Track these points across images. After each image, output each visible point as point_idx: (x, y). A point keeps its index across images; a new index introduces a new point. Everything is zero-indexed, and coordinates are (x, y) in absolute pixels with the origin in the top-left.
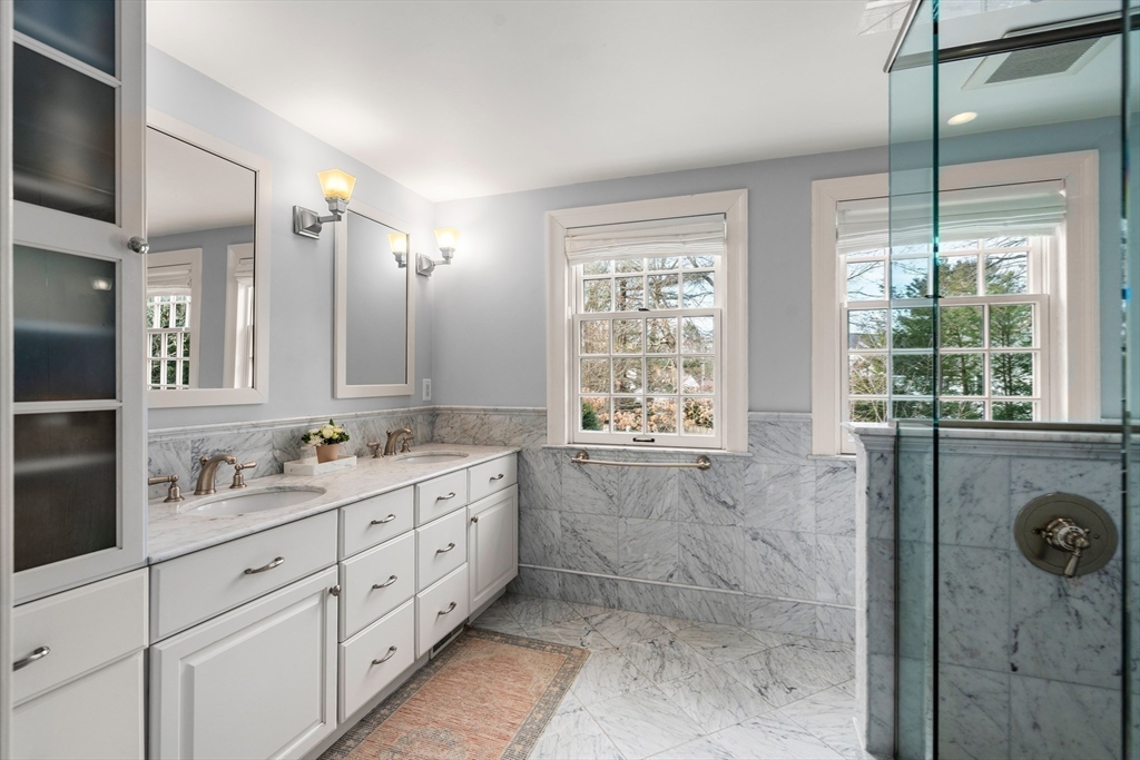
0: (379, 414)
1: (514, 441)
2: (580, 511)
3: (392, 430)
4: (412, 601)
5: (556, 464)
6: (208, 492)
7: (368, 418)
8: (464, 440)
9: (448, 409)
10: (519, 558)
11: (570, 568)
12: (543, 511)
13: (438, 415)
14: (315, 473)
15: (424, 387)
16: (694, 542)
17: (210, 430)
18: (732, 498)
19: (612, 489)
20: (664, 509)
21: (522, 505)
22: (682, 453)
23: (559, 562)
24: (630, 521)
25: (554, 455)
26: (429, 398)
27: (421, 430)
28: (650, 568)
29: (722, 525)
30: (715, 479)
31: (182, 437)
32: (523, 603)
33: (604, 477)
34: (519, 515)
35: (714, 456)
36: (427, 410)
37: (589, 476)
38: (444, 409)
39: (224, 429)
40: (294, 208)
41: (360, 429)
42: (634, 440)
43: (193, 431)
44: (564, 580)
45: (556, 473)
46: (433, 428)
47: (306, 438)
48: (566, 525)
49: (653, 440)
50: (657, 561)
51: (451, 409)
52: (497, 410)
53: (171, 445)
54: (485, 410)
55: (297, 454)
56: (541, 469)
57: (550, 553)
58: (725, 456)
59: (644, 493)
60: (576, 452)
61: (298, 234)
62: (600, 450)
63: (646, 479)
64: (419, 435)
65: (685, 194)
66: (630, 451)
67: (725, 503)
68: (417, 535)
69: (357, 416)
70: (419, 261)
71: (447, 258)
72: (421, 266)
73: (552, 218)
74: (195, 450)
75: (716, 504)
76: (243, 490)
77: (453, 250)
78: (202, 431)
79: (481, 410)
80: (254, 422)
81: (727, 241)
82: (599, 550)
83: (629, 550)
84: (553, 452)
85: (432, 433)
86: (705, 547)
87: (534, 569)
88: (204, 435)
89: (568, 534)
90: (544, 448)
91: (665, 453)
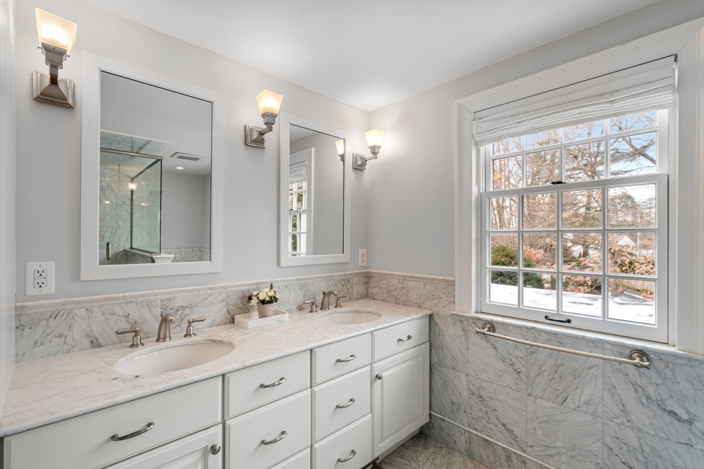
0: (318, 277)
1: (427, 304)
2: (486, 379)
3: (327, 291)
4: (308, 450)
5: (463, 330)
6: (164, 340)
7: (308, 281)
8: (388, 299)
9: (377, 273)
10: (430, 406)
11: (476, 430)
12: (451, 371)
13: (371, 277)
14: (250, 327)
15: (360, 255)
16: (624, 447)
17: (175, 292)
18: (687, 412)
19: (519, 366)
20: (583, 399)
21: (433, 361)
22: (608, 342)
23: (465, 420)
24: (539, 402)
25: (461, 322)
26: (365, 264)
27: (357, 288)
28: (564, 458)
29: (668, 439)
30: (658, 380)
31: (153, 298)
32: (432, 450)
33: (511, 351)
34: (431, 369)
35: (656, 352)
36: (362, 273)
37: (495, 348)
38: (375, 273)
39: (187, 291)
40: (245, 126)
41: (301, 289)
42: (546, 317)
43: (161, 294)
44: (470, 438)
45: (463, 339)
46: (368, 287)
47: (250, 298)
48: (472, 388)
49: (569, 321)
50: (573, 453)
51: (380, 274)
52: (413, 277)
53: (144, 303)
54: (404, 276)
55: (247, 308)
56: (449, 332)
57: (458, 410)
58: (674, 355)
59: (557, 376)
60: (482, 323)
61: (247, 145)
62: (507, 324)
63: (559, 362)
64: (355, 292)
65: (614, 46)
66: (540, 330)
67: (672, 413)
68: (312, 394)
69: (298, 280)
70: (355, 158)
71: (375, 153)
72: (356, 162)
73: (460, 106)
74: (164, 307)
75: (658, 411)
76: (193, 339)
77: (379, 147)
78: (168, 293)
79: (401, 276)
80: (210, 286)
81: (679, 89)
82: (506, 422)
83: (539, 432)
84: (461, 319)
85: (367, 291)
86: (640, 457)
87: (443, 420)
88: (170, 296)
89: (474, 397)
90: (453, 315)
91: (583, 338)
